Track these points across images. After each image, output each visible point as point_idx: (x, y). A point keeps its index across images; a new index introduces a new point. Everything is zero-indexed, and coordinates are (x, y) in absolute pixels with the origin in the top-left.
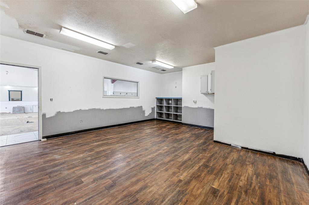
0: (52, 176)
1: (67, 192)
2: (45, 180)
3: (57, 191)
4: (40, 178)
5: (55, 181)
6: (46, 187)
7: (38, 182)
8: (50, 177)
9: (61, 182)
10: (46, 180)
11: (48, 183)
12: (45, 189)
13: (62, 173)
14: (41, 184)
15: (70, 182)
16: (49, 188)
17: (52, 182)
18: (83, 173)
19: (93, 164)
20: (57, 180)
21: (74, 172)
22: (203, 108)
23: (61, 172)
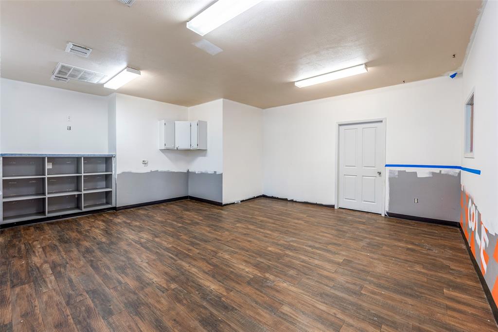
0: (359, 287)
1: (365, 263)
2: (371, 288)
3: (371, 270)
4: (373, 296)
5: (362, 279)
6: (375, 280)
7: (379, 292)
8: (362, 287)
9: (359, 274)
10: (369, 288)
11: (371, 282)
12: (379, 279)
13: (345, 281)
14: (377, 287)
15: (352, 267)
16: (373, 278)
17: (365, 280)
18: (330, 265)
19: (308, 264)
20: (360, 278)
21: (336, 272)
22: (160, 172)
23: (345, 283)
